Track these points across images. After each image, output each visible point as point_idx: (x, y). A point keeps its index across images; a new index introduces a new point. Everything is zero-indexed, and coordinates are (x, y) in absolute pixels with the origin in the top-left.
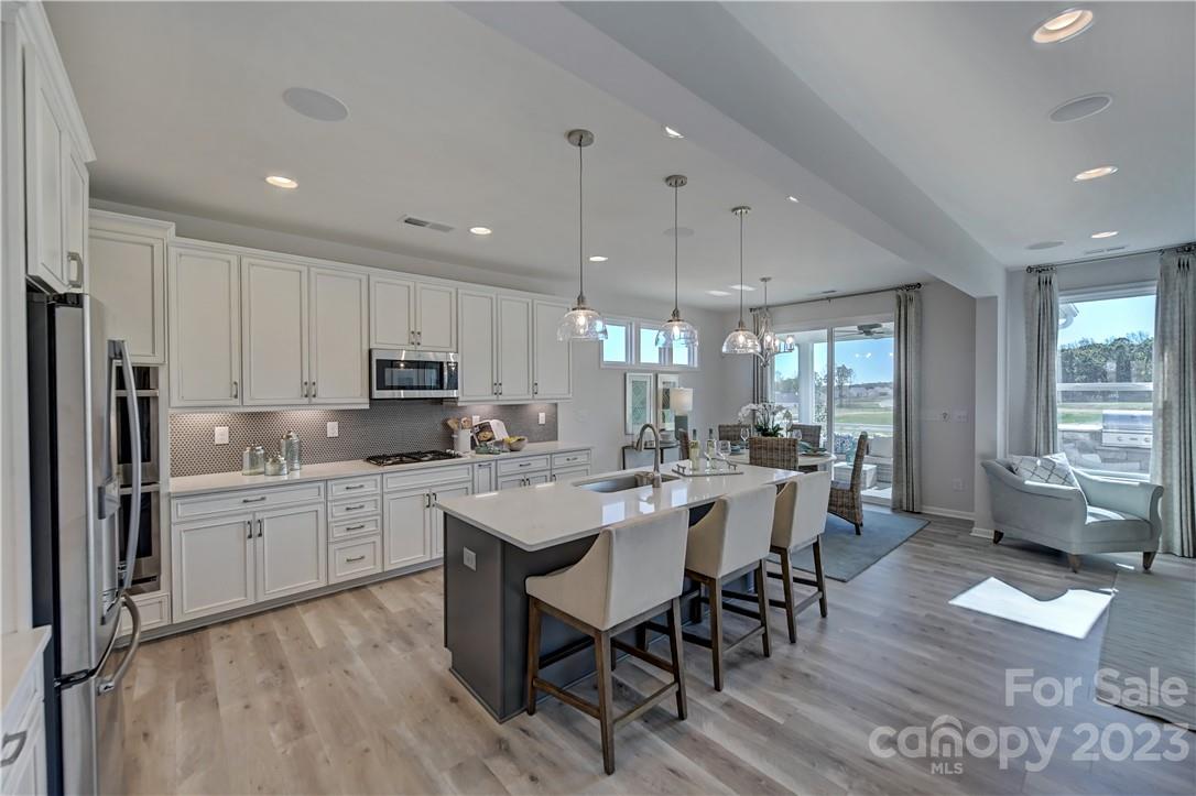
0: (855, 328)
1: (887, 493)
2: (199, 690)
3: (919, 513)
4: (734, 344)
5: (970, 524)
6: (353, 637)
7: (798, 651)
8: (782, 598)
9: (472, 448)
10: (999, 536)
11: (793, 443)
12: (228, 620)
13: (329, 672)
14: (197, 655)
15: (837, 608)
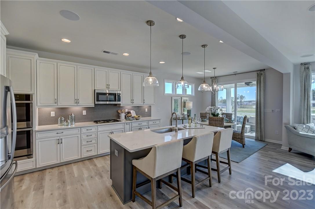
0: (244, 83)
1: (254, 134)
2: (40, 188)
3: (264, 141)
4: (202, 88)
5: (281, 145)
6: (86, 174)
7: (221, 185)
8: (216, 168)
9: (125, 119)
10: (290, 149)
11: (223, 119)
12: (52, 167)
13: (77, 185)
14: (42, 177)
15: (234, 171)
